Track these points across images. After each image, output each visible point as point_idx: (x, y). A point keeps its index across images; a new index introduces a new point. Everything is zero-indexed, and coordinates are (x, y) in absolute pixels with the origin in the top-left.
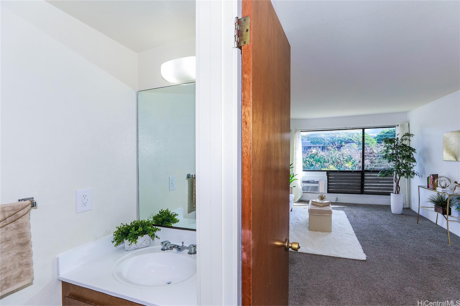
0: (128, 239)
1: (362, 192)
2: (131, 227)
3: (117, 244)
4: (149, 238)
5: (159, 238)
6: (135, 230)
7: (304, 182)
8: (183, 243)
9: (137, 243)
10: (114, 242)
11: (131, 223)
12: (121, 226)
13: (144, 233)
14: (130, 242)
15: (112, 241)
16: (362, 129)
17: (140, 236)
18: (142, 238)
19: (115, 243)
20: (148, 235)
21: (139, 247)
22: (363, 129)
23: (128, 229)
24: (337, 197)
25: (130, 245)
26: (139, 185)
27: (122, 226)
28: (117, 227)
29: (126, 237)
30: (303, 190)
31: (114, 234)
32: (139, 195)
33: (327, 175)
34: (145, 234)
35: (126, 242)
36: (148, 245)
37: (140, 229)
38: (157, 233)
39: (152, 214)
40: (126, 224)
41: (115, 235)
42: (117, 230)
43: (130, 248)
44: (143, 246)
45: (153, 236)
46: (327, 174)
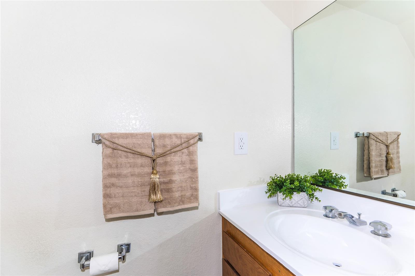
0: (282, 192)
2: (285, 180)
3: (270, 196)
4: (307, 197)
5: (320, 201)
6: (291, 184)
8: (359, 215)
9: (292, 200)
10: (267, 192)
11: (286, 177)
12: (274, 177)
13: (301, 189)
14: (284, 196)
15: (265, 192)
17: (296, 193)
18: (298, 195)
19: (268, 194)
20: (305, 193)
21: (295, 205)
23: (282, 181)
25: (284, 199)
26: (294, 136)
27: (276, 177)
28: (270, 177)
29: (280, 189)
31: (267, 185)
32: (295, 148)
34: (301, 192)
35: (280, 196)
36: (306, 206)
37: (297, 183)
38: (317, 194)
39: (309, 172)
40: (280, 176)
41: (269, 186)
42: (271, 180)
43: (283, 203)
44: (299, 205)
45: (311, 196)
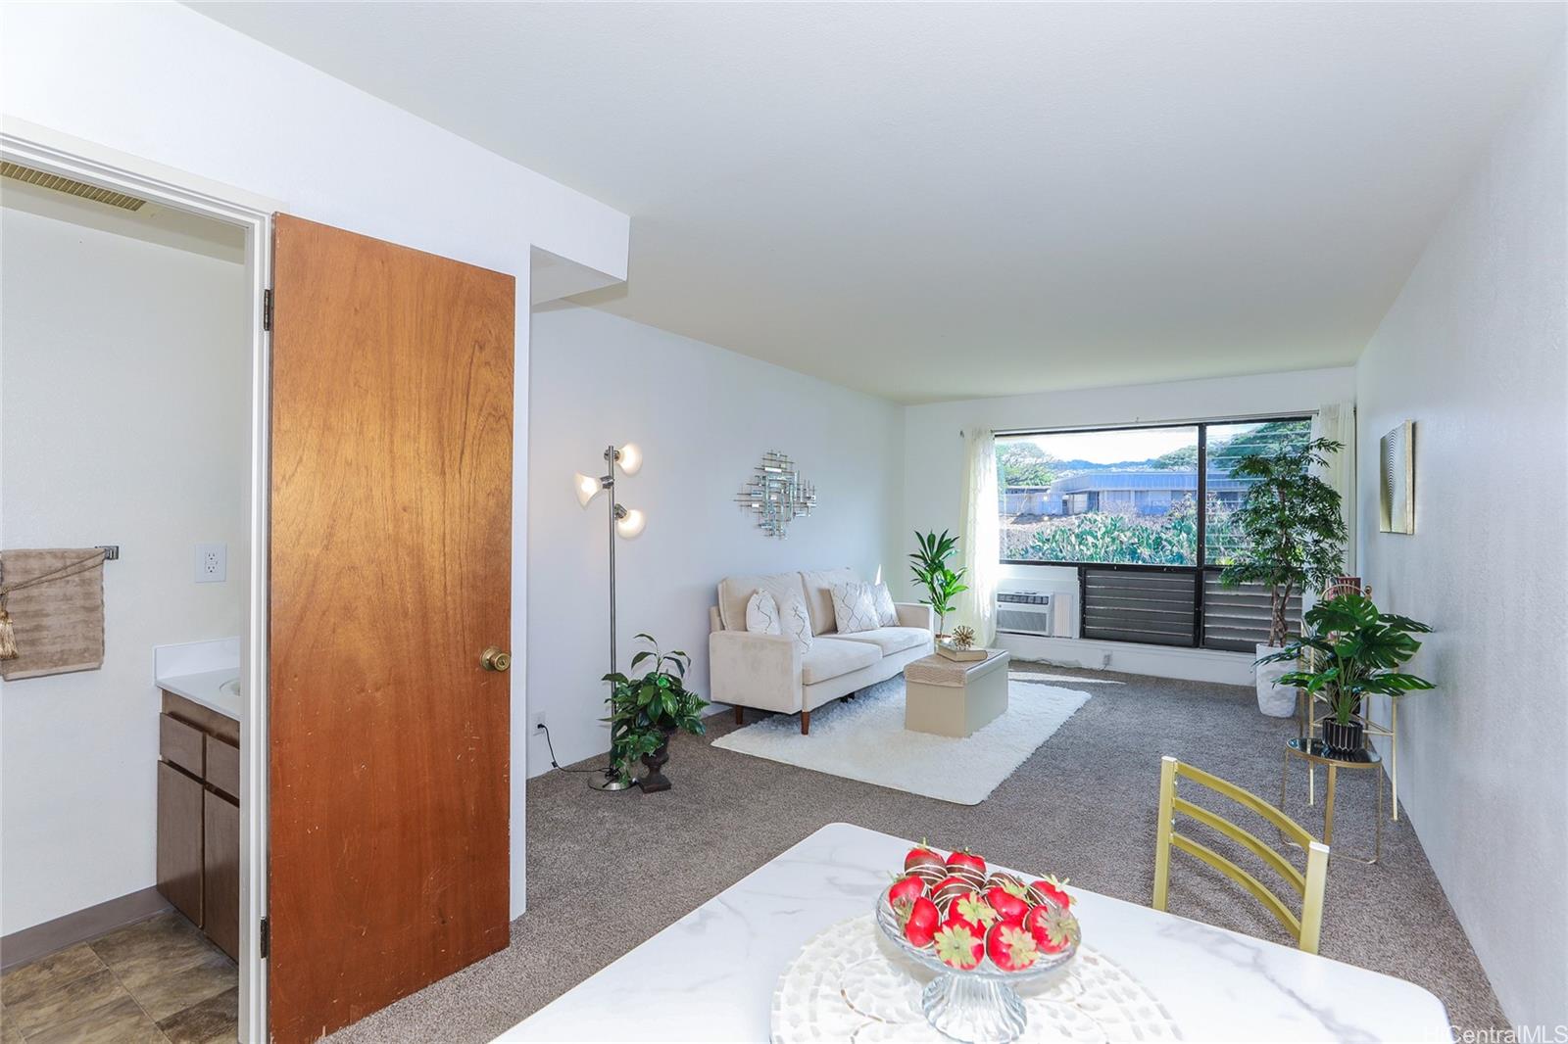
1: (1198, 639)
7: (1002, 598)
16: (1197, 428)
22: (1202, 427)
24: (1107, 653)
30: (998, 623)
33: (1079, 579)
46: (1080, 574)
